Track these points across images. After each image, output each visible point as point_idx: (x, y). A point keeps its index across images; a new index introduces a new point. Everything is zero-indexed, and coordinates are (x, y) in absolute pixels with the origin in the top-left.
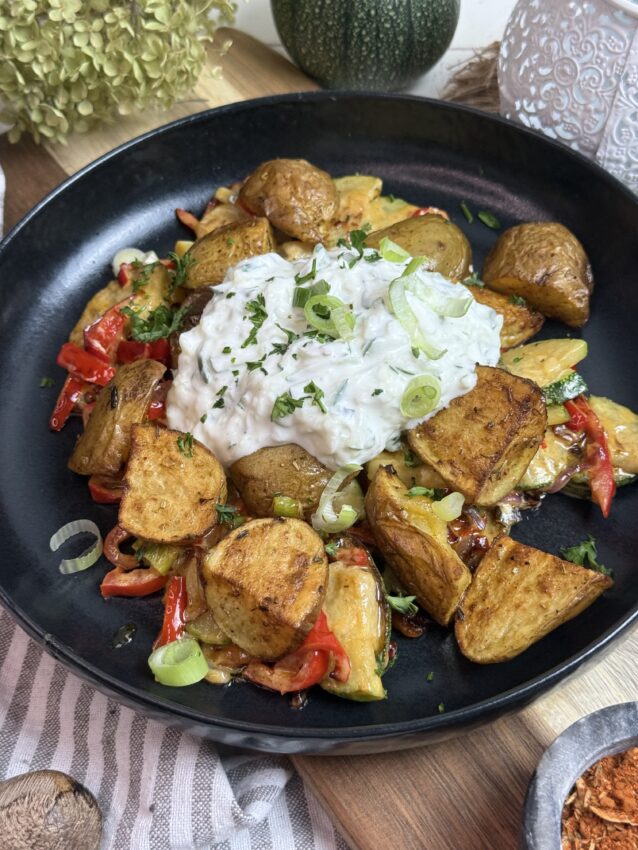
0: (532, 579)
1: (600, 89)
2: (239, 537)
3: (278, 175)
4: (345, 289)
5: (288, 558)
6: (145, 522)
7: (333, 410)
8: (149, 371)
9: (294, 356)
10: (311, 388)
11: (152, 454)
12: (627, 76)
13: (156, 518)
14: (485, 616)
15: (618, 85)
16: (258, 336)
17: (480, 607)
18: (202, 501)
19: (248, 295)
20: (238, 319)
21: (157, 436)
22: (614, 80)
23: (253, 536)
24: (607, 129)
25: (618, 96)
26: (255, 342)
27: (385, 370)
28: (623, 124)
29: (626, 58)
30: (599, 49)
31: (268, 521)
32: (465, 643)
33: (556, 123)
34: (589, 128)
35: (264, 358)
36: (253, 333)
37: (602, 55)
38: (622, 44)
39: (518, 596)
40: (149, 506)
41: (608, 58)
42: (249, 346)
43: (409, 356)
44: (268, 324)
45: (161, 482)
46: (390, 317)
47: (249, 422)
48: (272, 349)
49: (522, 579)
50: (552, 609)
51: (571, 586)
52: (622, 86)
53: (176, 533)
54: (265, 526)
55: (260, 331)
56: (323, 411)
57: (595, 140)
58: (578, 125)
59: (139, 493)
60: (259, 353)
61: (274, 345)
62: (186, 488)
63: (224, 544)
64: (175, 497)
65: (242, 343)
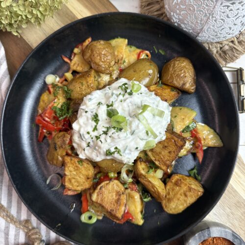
0: (182, 191)
1: (202, 17)
2: (100, 189)
3: (94, 53)
4: (123, 109)
5: (115, 194)
6: (72, 185)
7: (124, 154)
8: (65, 139)
9: (110, 137)
10: (116, 148)
11: (71, 165)
12: (213, 14)
13: (76, 184)
14: (169, 200)
15: (209, 16)
16: (97, 127)
17: (168, 197)
18: (88, 178)
19: (92, 112)
20: (90, 121)
21: (71, 160)
22: (208, 15)
23: (104, 187)
24: (203, 29)
25: (209, 20)
26: (97, 130)
27: (139, 140)
28: (209, 28)
29: (214, 9)
30: (204, 4)
31: (108, 182)
32: (164, 207)
33: (186, 24)
34: (197, 27)
35: (100, 135)
36: (96, 126)
37: (205, 6)
38: (213, 3)
39: (179, 196)
40: (73, 181)
41: (207, 7)
42: (95, 131)
43: (145, 134)
44: (100, 123)
45: (75, 173)
46: (138, 121)
47: (98, 154)
48: (103, 132)
49: (179, 191)
50: (188, 202)
51: (193, 196)
52: (211, 17)
53: (82, 188)
54: (107, 184)
55: (98, 125)
56: (121, 155)
57: (199, 31)
58: (193, 26)
59: (69, 177)
60: (98, 133)
61: (103, 131)
62: (83, 175)
63: (97, 191)
64: (80, 177)
65: (93, 129)
